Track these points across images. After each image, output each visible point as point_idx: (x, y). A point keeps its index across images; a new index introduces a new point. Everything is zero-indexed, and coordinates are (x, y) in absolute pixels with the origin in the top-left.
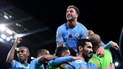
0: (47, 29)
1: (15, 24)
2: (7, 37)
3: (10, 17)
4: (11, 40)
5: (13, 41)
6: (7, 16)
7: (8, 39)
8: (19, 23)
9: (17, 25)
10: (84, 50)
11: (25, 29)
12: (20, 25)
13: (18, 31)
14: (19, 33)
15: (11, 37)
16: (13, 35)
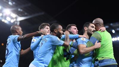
0: (43, 13)
1: (17, 10)
2: (11, 19)
3: (14, 3)
4: (14, 22)
5: (16, 23)
6: (11, 2)
7: (12, 21)
8: (21, 9)
9: (19, 10)
10: (88, 29)
11: (26, 14)
12: (22, 10)
13: (20, 15)
14: (21, 16)
15: (15, 20)
16: (16, 18)
